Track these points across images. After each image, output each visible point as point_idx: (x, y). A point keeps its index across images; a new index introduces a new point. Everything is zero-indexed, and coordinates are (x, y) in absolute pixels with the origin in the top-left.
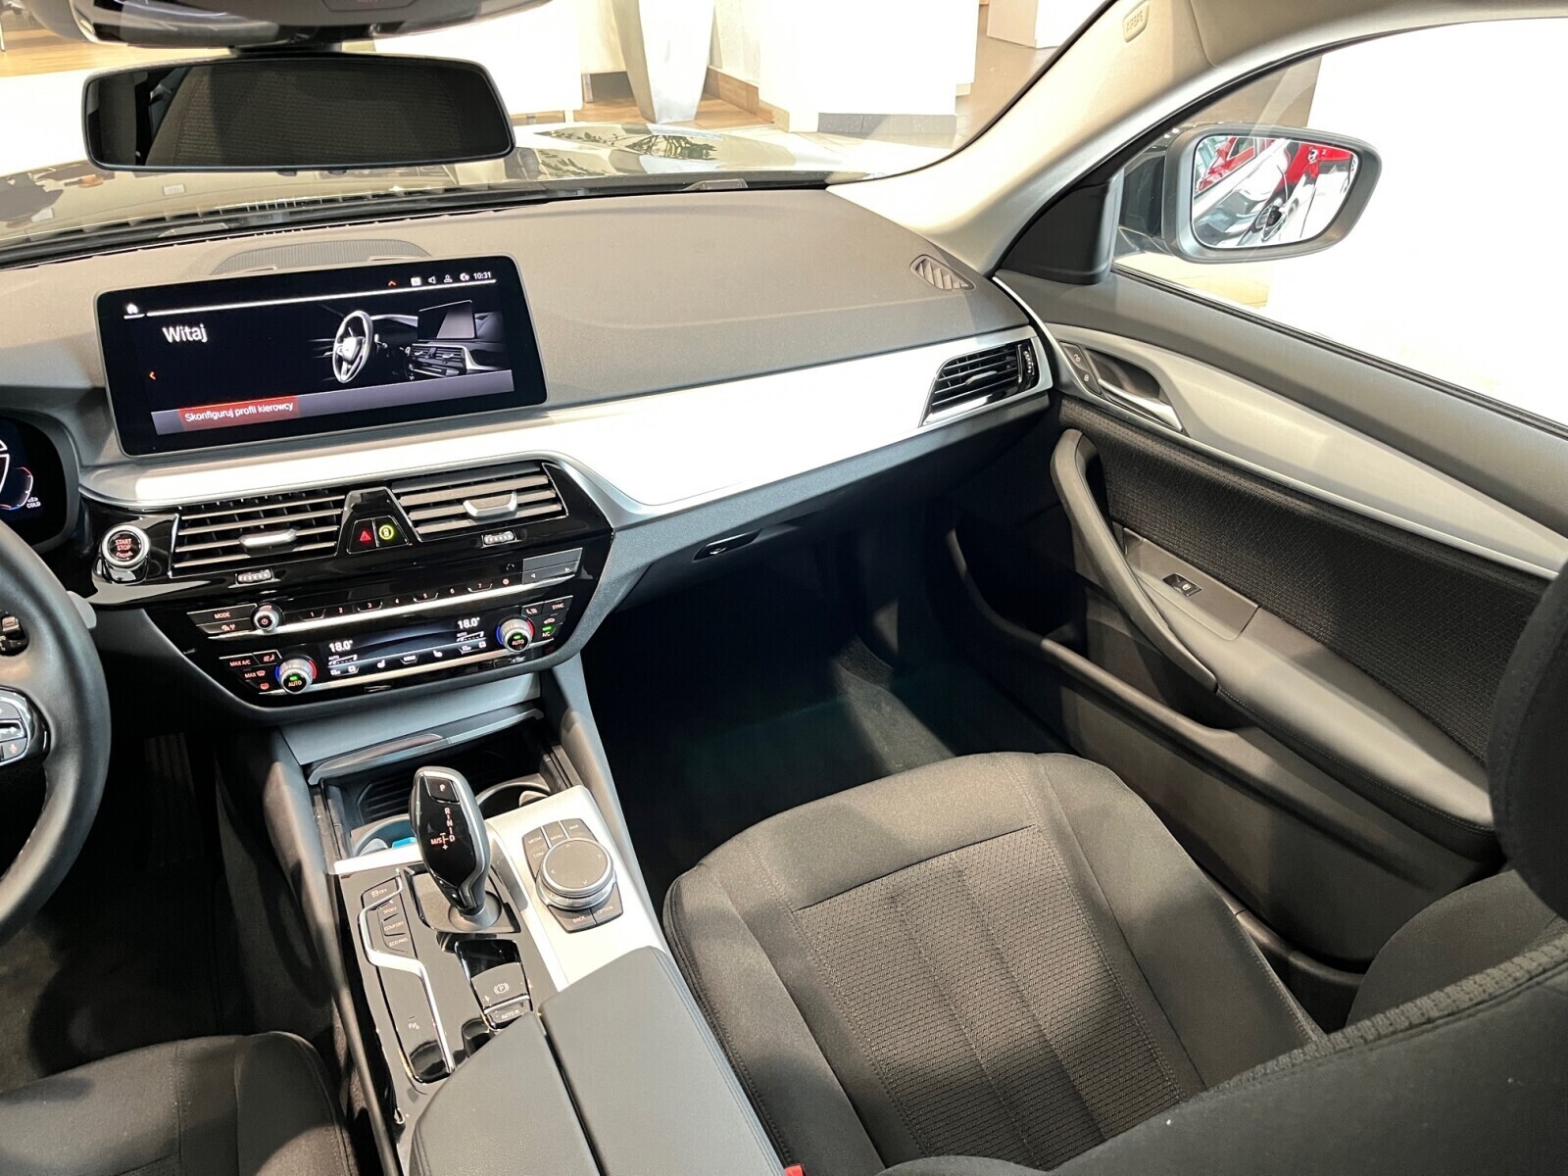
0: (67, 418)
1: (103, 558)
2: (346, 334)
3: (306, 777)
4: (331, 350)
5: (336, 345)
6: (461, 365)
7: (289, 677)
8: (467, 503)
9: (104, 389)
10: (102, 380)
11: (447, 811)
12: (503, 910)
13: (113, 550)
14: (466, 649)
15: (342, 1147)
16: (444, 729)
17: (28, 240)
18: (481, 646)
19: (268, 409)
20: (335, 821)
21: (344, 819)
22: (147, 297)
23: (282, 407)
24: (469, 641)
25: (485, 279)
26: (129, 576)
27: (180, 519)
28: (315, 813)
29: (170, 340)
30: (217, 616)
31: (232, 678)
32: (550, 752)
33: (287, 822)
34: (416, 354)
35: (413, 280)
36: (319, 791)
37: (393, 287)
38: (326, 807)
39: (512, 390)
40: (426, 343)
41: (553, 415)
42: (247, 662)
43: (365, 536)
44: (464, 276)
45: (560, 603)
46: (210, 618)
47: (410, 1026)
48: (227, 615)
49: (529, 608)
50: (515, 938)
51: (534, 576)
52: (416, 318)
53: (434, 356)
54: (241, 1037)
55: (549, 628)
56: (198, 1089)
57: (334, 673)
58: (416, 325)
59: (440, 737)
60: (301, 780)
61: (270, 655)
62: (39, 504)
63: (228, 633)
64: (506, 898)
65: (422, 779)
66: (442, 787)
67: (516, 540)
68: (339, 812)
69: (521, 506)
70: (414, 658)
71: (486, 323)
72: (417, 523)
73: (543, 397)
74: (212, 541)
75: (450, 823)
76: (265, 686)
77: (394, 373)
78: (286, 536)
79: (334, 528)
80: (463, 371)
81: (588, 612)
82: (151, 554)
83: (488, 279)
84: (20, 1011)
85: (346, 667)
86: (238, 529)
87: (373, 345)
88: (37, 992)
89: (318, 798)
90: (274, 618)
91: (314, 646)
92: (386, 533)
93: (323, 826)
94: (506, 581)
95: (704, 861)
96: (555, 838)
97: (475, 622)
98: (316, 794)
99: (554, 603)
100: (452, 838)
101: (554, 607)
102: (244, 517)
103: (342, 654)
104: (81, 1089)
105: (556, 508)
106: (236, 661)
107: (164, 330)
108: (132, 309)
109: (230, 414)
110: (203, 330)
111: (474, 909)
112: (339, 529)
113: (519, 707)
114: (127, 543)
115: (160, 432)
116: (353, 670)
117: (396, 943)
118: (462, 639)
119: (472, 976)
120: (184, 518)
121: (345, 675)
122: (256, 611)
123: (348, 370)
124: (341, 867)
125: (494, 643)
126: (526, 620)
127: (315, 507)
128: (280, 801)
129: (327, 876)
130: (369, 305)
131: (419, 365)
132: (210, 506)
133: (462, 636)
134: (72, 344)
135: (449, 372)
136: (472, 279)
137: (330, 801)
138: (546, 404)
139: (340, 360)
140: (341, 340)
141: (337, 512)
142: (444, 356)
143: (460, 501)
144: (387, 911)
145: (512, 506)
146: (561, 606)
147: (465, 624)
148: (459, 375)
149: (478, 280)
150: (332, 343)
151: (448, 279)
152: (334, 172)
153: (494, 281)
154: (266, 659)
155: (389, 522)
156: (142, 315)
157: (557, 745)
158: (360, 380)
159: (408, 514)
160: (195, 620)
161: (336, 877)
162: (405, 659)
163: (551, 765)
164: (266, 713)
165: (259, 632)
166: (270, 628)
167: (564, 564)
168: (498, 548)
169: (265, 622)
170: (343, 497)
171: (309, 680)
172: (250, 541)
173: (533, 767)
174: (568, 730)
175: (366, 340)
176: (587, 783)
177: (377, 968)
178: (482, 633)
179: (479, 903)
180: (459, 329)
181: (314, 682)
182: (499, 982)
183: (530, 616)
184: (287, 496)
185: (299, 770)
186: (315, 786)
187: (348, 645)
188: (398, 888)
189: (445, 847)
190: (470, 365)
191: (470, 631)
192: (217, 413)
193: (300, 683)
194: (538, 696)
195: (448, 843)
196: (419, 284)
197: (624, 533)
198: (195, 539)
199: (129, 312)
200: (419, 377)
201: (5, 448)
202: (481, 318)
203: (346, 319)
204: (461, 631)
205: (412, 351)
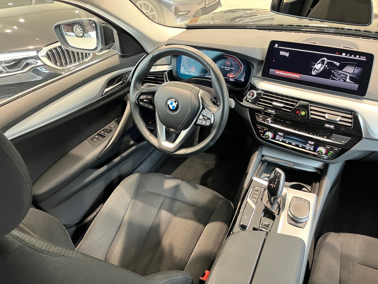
0: (255, 65)
1: (247, 95)
2: (320, 63)
3: (262, 157)
4: (314, 66)
6: (345, 79)
7: (267, 135)
8: (326, 114)
9: (264, 61)
11: (277, 180)
12: (279, 209)
13: (249, 95)
14: (307, 148)
15: (226, 229)
16: (295, 164)
18: (311, 149)
19: (293, 75)
20: (261, 169)
21: (264, 170)
23: (296, 76)
24: (309, 147)
25: (363, 59)
26: (250, 101)
27: (264, 93)
28: (259, 165)
29: (281, 54)
30: (260, 116)
31: (257, 130)
32: (316, 183)
33: (251, 163)
34: (335, 73)
35: (343, 54)
36: (263, 162)
37: (337, 54)
38: (262, 165)
39: (356, 90)
40: (339, 71)
41: (365, 101)
42: (261, 128)
43: (298, 112)
44: (357, 56)
45: (337, 149)
46: (258, 116)
47: (245, 217)
48: (262, 117)
49: (328, 146)
50: (276, 216)
51: (333, 139)
52: (339, 64)
53: (339, 75)
54: (225, 198)
55: (331, 154)
56: (212, 201)
57: (276, 139)
58: (338, 66)
59: (293, 165)
60: (260, 157)
61: (266, 129)
62: (243, 81)
63: (261, 120)
64: (281, 207)
65: (276, 170)
66: (279, 174)
67: (334, 128)
68: (263, 168)
69: (340, 121)
70: (295, 144)
71: (357, 70)
72: (312, 114)
73: (364, 95)
74: (268, 100)
75: (276, 183)
76: (262, 135)
77: (326, 76)
78: (282, 105)
79: (292, 107)
80: (345, 81)
81: (343, 155)
82: (255, 98)
83: (364, 59)
84: (204, 171)
86: (274, 100)
87: (325, 67)
88: (208, 169)
89: (261, 163)
90: (270, 121)
91: (275, 131)
92: (303, 113)
93: (258, 168)
94: (325, 137)
96: (300, 201)
97: (313, 143)
99: (335, 148)
100: (275, 186)
101: (334, 149)
102: (276, 98)
103: (280, 136)
104: (196, 188)
105: (350, 125)
106: (259, 127)
107: (281, 52)
108: (276, 45)
109: (285, 74)
110: (288, 54)
111: (272, 204)
112: (293, 108)
113: (316, 169)
114: (252, 94)
115: (270, 73)
116: (280, 140)
117: (254, 200)
118: (308, 146)
119: (263, 217)
120: (265, 93)
121: (278, 140)
122: (268, 118)
123: (316, 72)
124: (255, 179)
125: (315, 150)
126: (326, 149)
127: (292, 101)
128: (253, 158)
129: (251, 178)
130: (329, 57)
131: (334, 76)
132: (272, 93)
133: (308, 145)
134: (263, 50)
135: (341, 80)
136: (360, 57)
137: (263, 165)
138: (364, 97)
139: (315, 69)
140: (318, 64)
141: (295, 104)
142: (342, 76)
143: (325, 113)
144: (256, 192)
145: (338, 120)
146: (337, 150)
147: (310, 142)
148: (343, 82)
149: (361, 58)
150: (315, 64)
151: (353, 56)
153: (365, 60)
154: (265, 129)
155: (305, 111)
156: (278, 47)
157: (318, 182)
158: (317, 75)
159: (310, 111)
160: (256, 115)
161: (253, 180)
162: (293, 144)
163: (314, 186)
164: (260, 140)
165: (266, 123)
166: (268, 123)
167: (343, 140)
168: (329, 128)
169: (267, 121)
170: (298, 101)
171: (270, 138)
172: (274, 103)
173: (310, 184)
174: (322, 180)
175: (324, 66)
176: (318, 195)
177: (247, 201)
178: (313, 147)
179: (274, 203)
180: (350, 70)
181: (271, 139)
182: (267, 221)
183: (327, 148)
184: (287, 97)
185: (261, 156)
186: (262, 160)
187: (282, 134)
188: (262, 189)
189: (272, 187)
190: (348, 80)
191: (310, 145)
192: (282, 73)
193: (268, 137)
194: (322, 168)
195: (273, 186)
196: (344, 55)
197: (366, 140)
198: (265, 99)
199: (276, 46)
200: (333, 79)
201: (243, 67)
202: (357, 69)
203: (321, 59)
204: (308, 144)
205: (334, 72)
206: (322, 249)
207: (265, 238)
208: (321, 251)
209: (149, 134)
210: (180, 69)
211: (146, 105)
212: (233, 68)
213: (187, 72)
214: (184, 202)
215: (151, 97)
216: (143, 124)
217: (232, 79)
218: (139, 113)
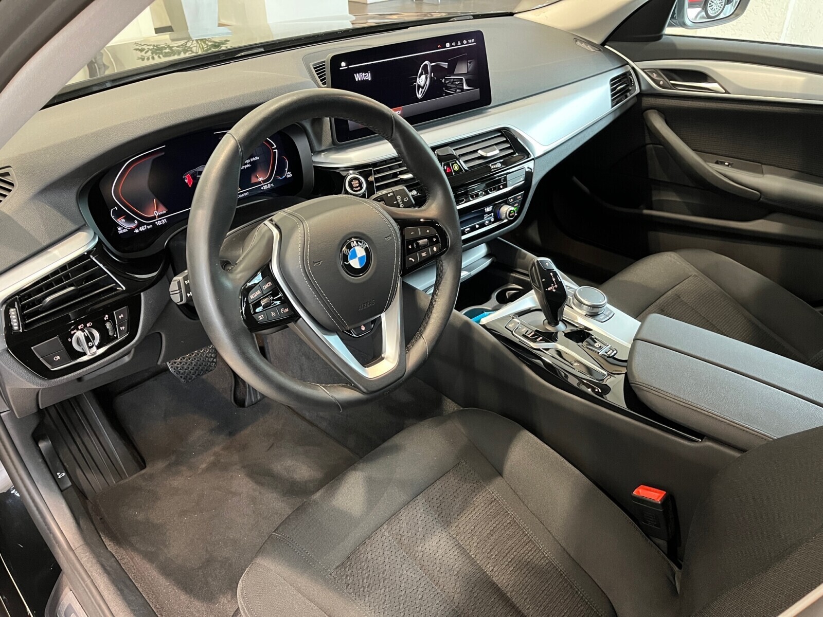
2: (422, 74)
4: (415, 82)
5: (418, 79)
6: (462, 87)
8: (480, 151)
11: (551, 274)
13: (351, 187)
14: (486, 223)
18: (492, 220)
22: (351, 57)
24: (488, 220)
25: (472, 42)
27: (372, 170)
29: (357, 80)
34: (447, 82)
35: (447, 44)
37: (439, 48)
39: (478, 98)
40: (450, 76)
44: (465, 42)
45: (519, 195)
49: (510, 199)
51: (511, 183)
52: (447, 64)
53: (453, 83)
58: (446, 67)
62: (291, 175)
67: (502, 166)
69: (500, 151)
70: (468, 229)
71: (471, 65)
73: (490, 102)
75: (553, 280)
77: (438, 92)
78: (409, 176)
80: (462, 90)
83: (473, 43)
86: (395, 173)
87: (431, 78)
92: (456, 168)
94: (501, 187)
97: (490, 208)
100: (556, 286)
101: (517, 198)
105: (512, 151)
107: (355, 75)
108: (343, 64)
110: (369, 74)
114: (356, 183)
115: (350, 130)
118: (486, 217)
119: (583, 344)
123: (422, 91)
125: (498, 218)
126: (510, 205)
130: (431, 58)
131: (447, 88)
135: (457, 91)
136: (468, 43)
138: (490, 105)
139: (419, 86)
140: (420, 77)
142: (457, 83)
143: (476, 151)
145: (497, 151)
146: (520, 197)
147: (487, 210)
148: (460, 92)
149: (470, 43)
150: (416, 78)
151: (459, 43)
153: (475, 44)
156: (346, 67)
158: (425, 98)
162: (466, 230)
167: (519, 178)
175: (429, 76)
178: (492, 214)
180: (463, 69)
183: (509, 203)
190: (465, 87)
191: (489, 213)
194: (495, 250)
196: (449, 46)
197: (538, 159)
198: (383, 178)
199: (342, 66)
200: (448, 94)
201: (275, 146)
202: (470, 63)
203: (422, 66)
204: (486, 213)
205: (445, 81)
211: (272, 313)
212: (257, 158)
213: (140, 224)
217: (267, 184)
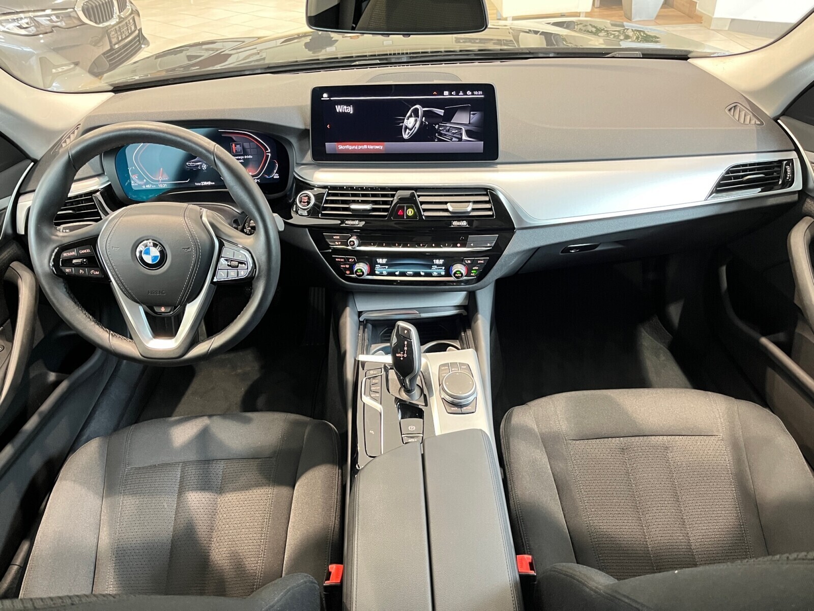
0: (294, 141)
1: (296, 204)
2: (411, 116)
3: (359, 316)
4: (403, 123)
5: (406, 120)
6: (460, 136)
7: (357, 270)
8: (449, 204)
9: (309, 130)
10: (309, 127)
11: (406, 343)
12: (423, 395)
13: (300, 202)
14: (435, 274)
15: (337, 475)
16: (421, 310)
17: (297, 62)
18: (442, 274)
19: (372, 147)
20: (366, 338)
21: (370, 338)
22: (333, 90)
23: (377, 147)
24: (437, 271)
25: (479, 95)
26: (305, 213)
27: (328, 192)
28: (359, 333)
29: (338, 111)
30: (334, 237)
31: (336, 265)
32: (465, 331)
33: (345, 332)
34: (440, 129)
35: (445, 92)
36: (363, 324)
37: (435, 95)
38: (364, 331)
39: (482, 152)
40: (446, 124)
41: (499, 166)
42: (342, 260)
43: (400, 213)
44: (469, 93)
45: (482, 260)
46: (331, 237)
47: (370, 431)
48: (338, 237)
49: (467, 260)
50: (424, 408)
51: (472, 245)
52: (443, 111)
53: (448, 131)
54: (312, 419)
55: (475, 271)
56: (291, 434)
57: (377, 272)
58: (442, 115)
59: (418, 312)
60: (356, 317)
61: (352, 258)
62: (278, 177)
63: (338, 246)
64: (426, 392)
65: (398, 326)
66: (406, 332)
67: (467, 226)
68: (369, 335)
69: (474, 210)
70: (411, 273)
71: (475, 117)
72: (425, 210)
73: (497, 158)
74: (339, 204)
75: (406, 348)
76: (348, 272)
77: (429, 137)
78: (368, 207)
79: (388, 207)
80: (460, 140)
81: (495, 267)
82: (315, 205)
83: (480, 95)
84: (241, 388)
85: (382, 271)
86: (350, 200)
87: (422, 122)
88: (249, 383)
89: (361, 327)
90: (356, 242)
91: (370, 258)
92: (410, 213)
93: (360, 338)
94: (459, 245)
95: (529, 403)
96: (453, 369)
97: (441, 262)
98: (361, 325)
99: (479, 260)
100: (405, 356)
101: (479, 262)
102: (354, 195)
103: (381, 265)
105: (490, 213)
106: (339, 259)
107: (336, 106)
108: (325, 95)
109: (356, 148)
110: (351, 108)
111: (409, 390)
112: (390, 207)
113: (457, 308)
114: (306, 199)
115: (327, 153)
116: (385, 273)
117: (374, 395)
118: (434, 269)
119: (402, 418)
120: (329, 192)
121: (381, 274)
122: (350, 238)
123: (409, 133)
124: (362, 358)
125: (448, 274)
126: (465, 265)
127: (383, 196)
128: (346, 322)
129: (355, 360)
130: (424, 103)
131: (441, 134)
132: (341, 188)
133: (434, 267)
134: (300, 109)
135: (454, 139)
136: (473, 94)
137: (366, 330)
138: (496, 161)
139: (406, 128)
140: (408, 119)
141: (391, 199)
142: (453, 131)
143: (446, 203)
144: (374, 381)
145: (469, 209)
146: (482, 262)
147: (437, 262)
148: (458, 141)
149: (475, 95)
150: (404, 119)
151: (461, 93)
152: (405, 36)
153: (483, 96)
154: (350, 260)
155: (412, 207)
156: (328, 99)
157: (468, 328)
158: (413, 139)
159: (421, 205)
160: (326, 237)
161: (359, 361)
162: (408, 273)
163: (464, 337)
164: (347, 284)
165: (350, 248)
166: (354, 247)
167: (486, 242)
168: (460, 228)
169: (352, 243)
170: (395, 193)
171: (366, 273)
172: (353, 206)
173: (456, 337)
174: (475, 323)
175: (419, 119)
176: (477, 349)
177: (364, 403)
178: (444, 268)
179: (412, 388)
180: (463, 119)
181: (368, 275)
182: (412, 425)
183: (466, 263)
184: (372, 189)
185: (357, 313)
186: (361, 322)
187: (384, 261)
188: (381, 372)
189: (402, 359)
190: (464, 137)
191: (438, 265)
192: (351, 147)
193: (361, 273)
194: (467, 304)
195: (403, 357)
196: (447, 94)
197: (520, 231)
198: (333, 202)
199: (324, 96)
200: (440, 140)
201: (269, 151)
202: (474, 114)
203: (412, 109)
204: (434, 265)
205: (439, 127)
206: (511, 439)
207: (422, 453)
208: (511, 445)
209: (108, 335)
210: (130, 180)
211: (81, 271)
212: (250, 157)
213: (147, 183)
214: (232, 457)
215: (88, 251)
216: (85, 316)
218: (68, 295)
